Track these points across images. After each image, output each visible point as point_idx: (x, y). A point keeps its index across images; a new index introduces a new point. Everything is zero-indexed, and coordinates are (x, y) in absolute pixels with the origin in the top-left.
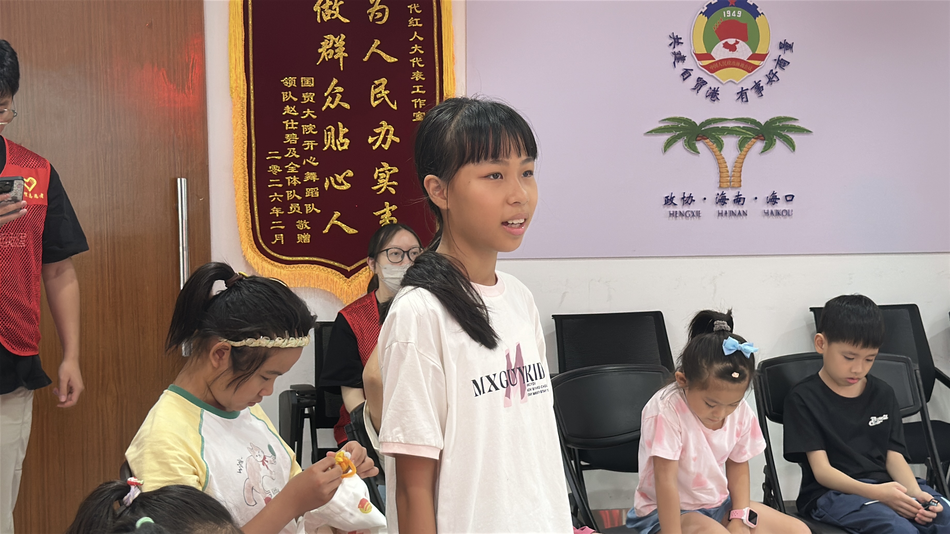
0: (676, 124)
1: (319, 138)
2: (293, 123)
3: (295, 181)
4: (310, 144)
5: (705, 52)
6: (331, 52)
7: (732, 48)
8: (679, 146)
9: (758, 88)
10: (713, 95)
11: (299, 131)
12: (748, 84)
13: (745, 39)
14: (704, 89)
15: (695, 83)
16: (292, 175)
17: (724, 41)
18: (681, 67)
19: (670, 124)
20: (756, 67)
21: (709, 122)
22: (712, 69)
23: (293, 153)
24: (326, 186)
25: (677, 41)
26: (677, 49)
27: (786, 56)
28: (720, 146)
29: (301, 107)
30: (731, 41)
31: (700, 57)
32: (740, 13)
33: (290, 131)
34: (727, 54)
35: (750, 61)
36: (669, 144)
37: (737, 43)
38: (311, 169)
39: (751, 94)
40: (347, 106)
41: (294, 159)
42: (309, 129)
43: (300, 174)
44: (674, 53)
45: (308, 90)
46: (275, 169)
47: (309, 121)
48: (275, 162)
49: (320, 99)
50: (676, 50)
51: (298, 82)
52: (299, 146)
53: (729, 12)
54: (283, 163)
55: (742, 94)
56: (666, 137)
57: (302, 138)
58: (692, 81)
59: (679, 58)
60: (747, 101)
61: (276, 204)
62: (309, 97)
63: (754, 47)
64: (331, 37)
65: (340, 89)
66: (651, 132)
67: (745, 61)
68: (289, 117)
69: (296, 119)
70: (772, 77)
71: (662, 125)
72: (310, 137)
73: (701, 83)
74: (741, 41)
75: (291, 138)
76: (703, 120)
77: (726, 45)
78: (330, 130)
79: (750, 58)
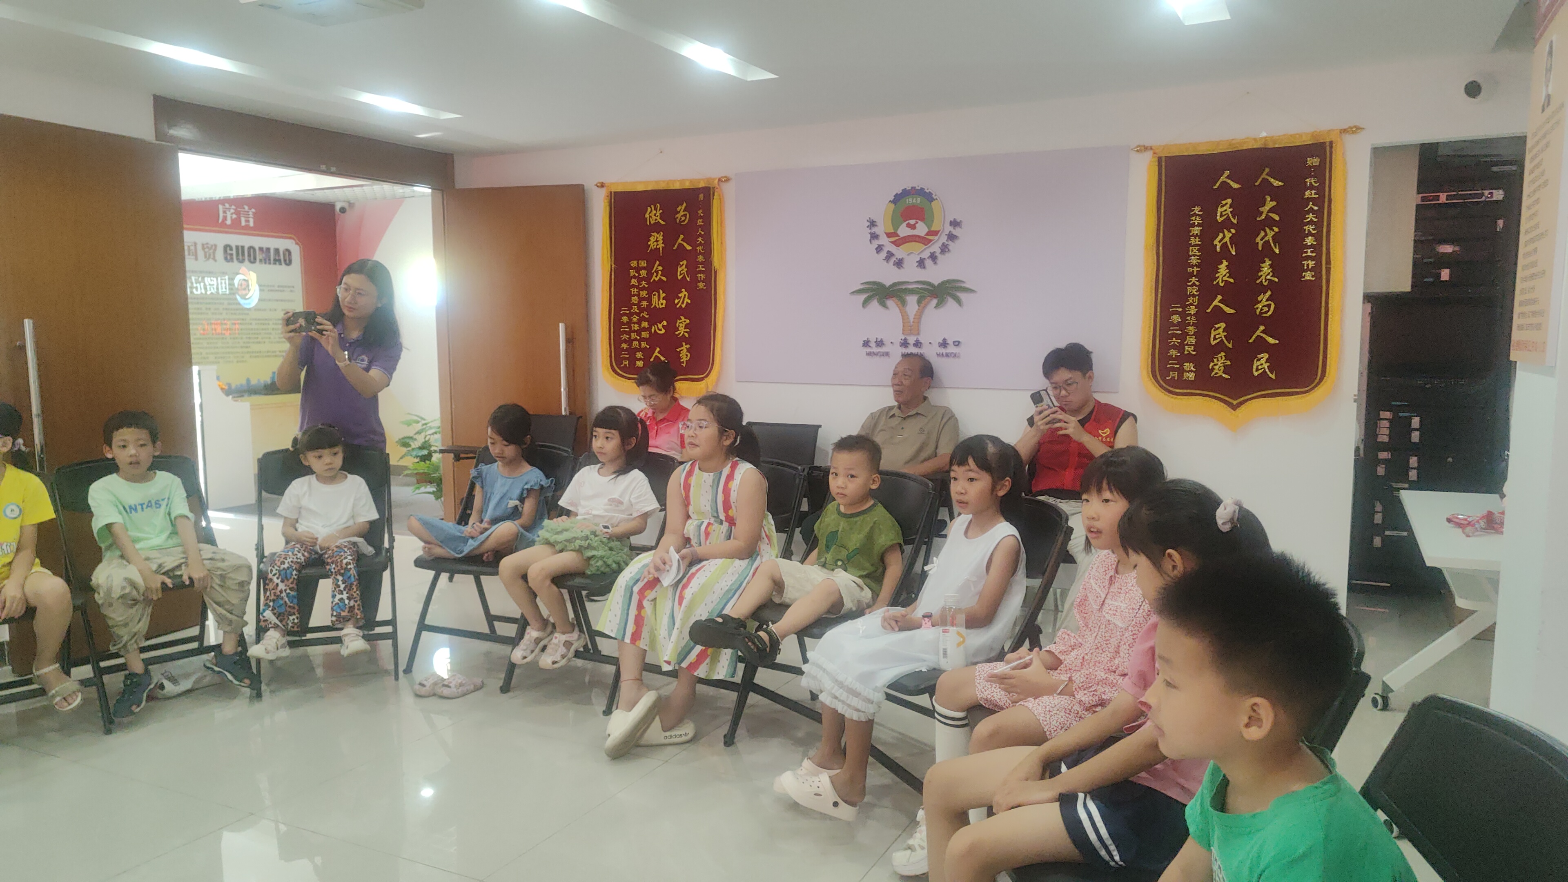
0: (871, 286)
1: (649, 300)
2: (636, 290)
3: (636, 327)
4: (645, 303)
5: (893, 231)
6: (655, 243)
7: (913, 227)
8: (875, 303)
9: (933, 257)
10: (899, 263)
11: (638, 295)
12: (926, 255)
13: (923, 220)
14: (893, 259)
15: (886, 255)
16: (634, 323)
17: (907, 222)
18: (876, 243)
19: (867, 286)
20: (931, 241)
21: (895, 284)
22: (897, 244)
23: (635, 309)
24: (653, 330)
25: (872, 224)
26: (874, 230)
27: (956, 232)
28: (903, 303)
29: (640, 280)
30: (912, 222)
31: (889, 235)
32: (919, 199)
33: (634, 295)
34: (908, 232)
35: (927, 237)
36: (865, 303)
37: (917, 223)
38: (644, 319)
39: (929, 263)
40: (664, 279)
41: (636, 313)
42: (644, 294)
43: (639, 323)
44: (871, 233)
45: (644, 268)
46: (625, 319)
47: (643, 289)
48: (625, 315)
49: (650, 274)
50: (872, 231)
51: (638, 263)
52: (639, 305)
53: (910, 200)
54: (630, 316)
55: (921, 263)
56: (863, 297)
57: (641, 299)
58: (883, 254)
59: (874, 236)
60: (924, 268)
61: (625, 341)
62: (643, 273)
63: (929, 226)
64: (655, 234)
65: (660, 268)
66: (853, 292)
67: (923, 238)
68: (633, 286)
69: (637, 287)
70: (944, 249)
71: (862, 287)
72: (644, 299)
73: (890, 255)
74: (919, 222)
75: (635, 300)
76: (891, 283)
77: (909, 225)
78: (655, 295)
79: (927, 234)
